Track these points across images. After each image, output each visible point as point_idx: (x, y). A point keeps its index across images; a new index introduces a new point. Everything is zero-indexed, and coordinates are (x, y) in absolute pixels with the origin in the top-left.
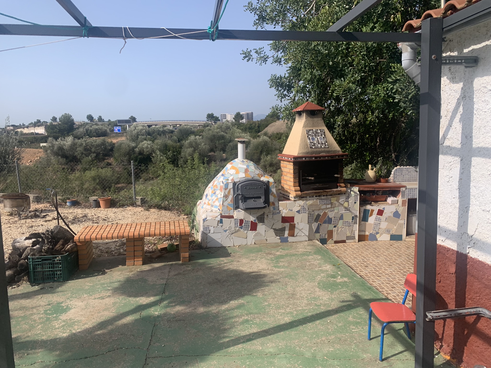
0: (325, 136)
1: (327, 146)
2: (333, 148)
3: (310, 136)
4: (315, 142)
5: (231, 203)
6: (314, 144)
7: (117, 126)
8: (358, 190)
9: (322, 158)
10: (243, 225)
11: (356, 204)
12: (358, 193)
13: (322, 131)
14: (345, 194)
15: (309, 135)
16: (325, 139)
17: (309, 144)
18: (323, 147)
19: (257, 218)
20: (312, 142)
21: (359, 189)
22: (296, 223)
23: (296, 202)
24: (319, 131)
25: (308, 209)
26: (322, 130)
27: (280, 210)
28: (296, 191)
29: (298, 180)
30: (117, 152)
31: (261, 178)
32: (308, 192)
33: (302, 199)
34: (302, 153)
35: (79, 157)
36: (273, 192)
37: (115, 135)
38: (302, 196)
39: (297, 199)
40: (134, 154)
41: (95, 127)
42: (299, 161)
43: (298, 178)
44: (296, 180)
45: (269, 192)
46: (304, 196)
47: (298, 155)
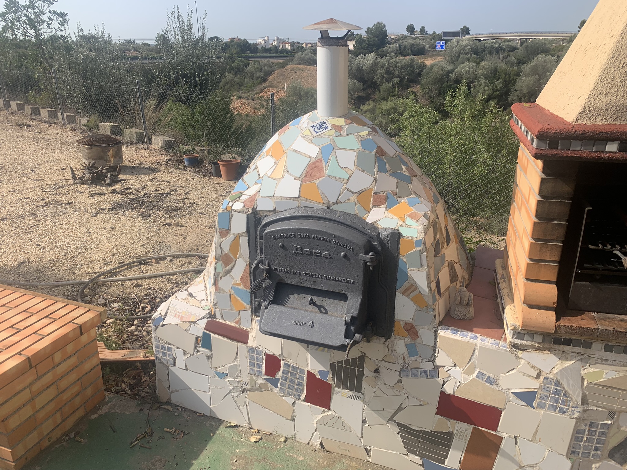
5: (242, 287)
7: (442, 40)
10: (280, 375)
19: (332, 366)
22: (504, 435)
23: (520, 353)
25: (584, 401)
27: (438, 362)
28: (530, 303)
29: (560, 253)
30: (426, 77)
31: (369, 212)
32: (603, 319)
33: (556, 346)
34: (614, 108)
35: (378, 83)
36: (415, 285)
37: (434, 53)
38: (559, 334)
39: (530, 343)
40: (447, 82)
41: (413, 42)
42: (579, 157)
43: (558, 244)
44: (544, 250)
45: (396, 281)
46: (574, 338)
47: (580, 123)
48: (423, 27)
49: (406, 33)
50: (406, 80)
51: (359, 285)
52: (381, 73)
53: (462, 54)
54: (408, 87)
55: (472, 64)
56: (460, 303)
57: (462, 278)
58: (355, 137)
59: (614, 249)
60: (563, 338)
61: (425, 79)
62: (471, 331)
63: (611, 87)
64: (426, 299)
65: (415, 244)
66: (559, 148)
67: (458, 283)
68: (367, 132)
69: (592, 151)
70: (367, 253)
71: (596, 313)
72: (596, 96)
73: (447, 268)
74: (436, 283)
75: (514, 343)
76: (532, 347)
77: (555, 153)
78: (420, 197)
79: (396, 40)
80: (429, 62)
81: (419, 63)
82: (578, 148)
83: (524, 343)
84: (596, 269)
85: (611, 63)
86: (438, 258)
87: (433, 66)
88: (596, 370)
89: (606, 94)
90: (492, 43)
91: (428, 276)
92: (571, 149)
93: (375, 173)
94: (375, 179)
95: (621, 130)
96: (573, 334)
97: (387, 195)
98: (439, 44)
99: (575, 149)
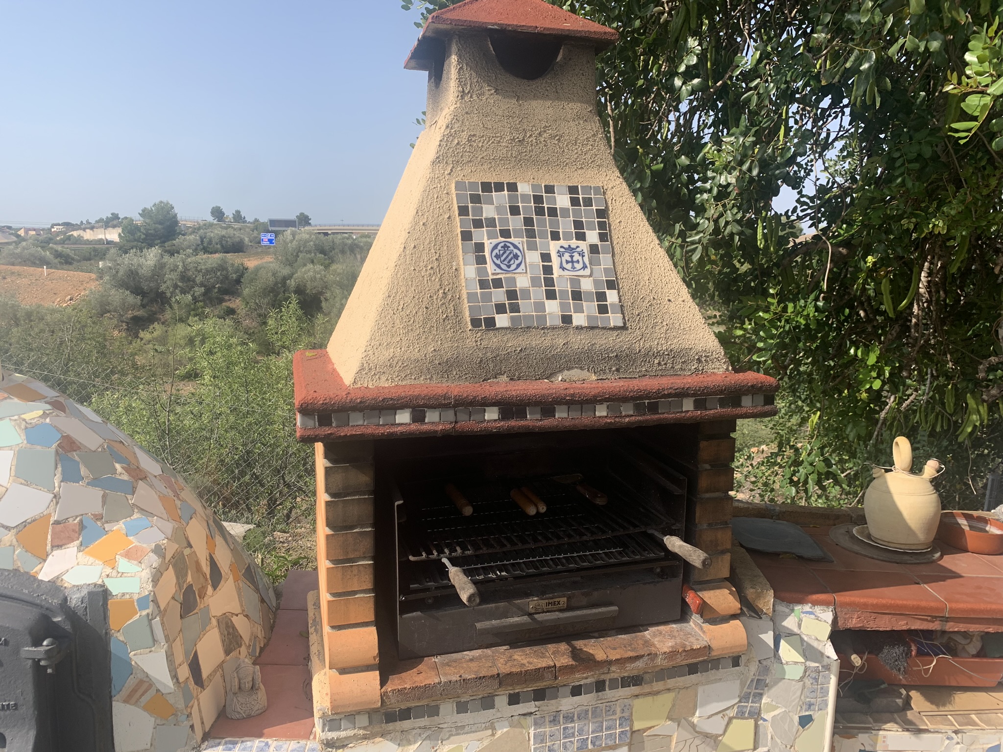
0: (603, 237)
1: (615, 319)
2: (660, 331)
3: (482, 235)
4: (522, 282)
6: (512, 295)
7: (268, 231)
8: (828, 630)
9: (561, 414)
11: (812, 727)
12: (830, 652)
13: (588, 202)
14: (736, 661)
15: (478, 224)
16: (605, 260)
17: (471, 297)
18: (579, 319)
20: (498, 283)
21: (835, 622)
24: (563, 201)
26: (587, 189)
28: (340, 666)
29: (372, 576)
30: (249, 285)
31: (45, 561)
32: (448, 664)
33: (391, 726)
34: (400, 364)
35: (168, 295)
36: (148, 680)
37: (260, 250)
38: (390, 706)
39: (350, 733)
40: (284, 292)
41: (224, 232)
42: (362, 435)
43: (367, 562)
44: (349, 577)
45: (110, 680)
46: (413, 705)
47: (359, 385)
48: (238, 212)
49: (210, 219)
50: (216, 290)
51: (28, 709)
52: (173, 280)
53: (301, 252)
54: (221, 301)
55: (319, 267)
56: (240, 688)
57: (250, 640)
58: (13, 423)
59: (442, 555)
60: (397, 710)
61: (247, 289)
62: (260, 735)
63: (393, 336)
64: (171, 701)
65: (138, 605)
66: (334, 425)
67: (243, 649)
68: (41, 412)
69: (379, 425)
70: (37, 643)
71: (439, 657)
72: (375, 347)
73: (216, 630)
74: (190, 666)
75: (327, 740)
76: (355, 738)
77: (329, 432)
78: (152, 515)
79: (195, 230)
80: (251, 263)
81: (236, 265)
82: (360, 423)
83: (343, 734)
84: (428, 589)
85: (388, 304)
86: (191, 619)
87: (257, 269)
88: (452, 746)
89: (388, 344)
90: (344, 238)
91: (169, 659)
92: (350, 424)
93: (56, 485)
94: (55, 497)
95: (410, 393)
96: (408, 701)
97: (81, 521)
98: (266, 237)
99: (355, 424)
